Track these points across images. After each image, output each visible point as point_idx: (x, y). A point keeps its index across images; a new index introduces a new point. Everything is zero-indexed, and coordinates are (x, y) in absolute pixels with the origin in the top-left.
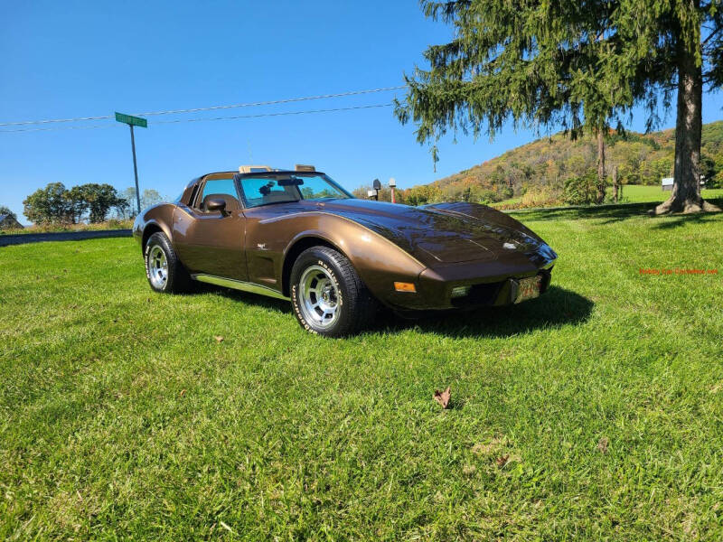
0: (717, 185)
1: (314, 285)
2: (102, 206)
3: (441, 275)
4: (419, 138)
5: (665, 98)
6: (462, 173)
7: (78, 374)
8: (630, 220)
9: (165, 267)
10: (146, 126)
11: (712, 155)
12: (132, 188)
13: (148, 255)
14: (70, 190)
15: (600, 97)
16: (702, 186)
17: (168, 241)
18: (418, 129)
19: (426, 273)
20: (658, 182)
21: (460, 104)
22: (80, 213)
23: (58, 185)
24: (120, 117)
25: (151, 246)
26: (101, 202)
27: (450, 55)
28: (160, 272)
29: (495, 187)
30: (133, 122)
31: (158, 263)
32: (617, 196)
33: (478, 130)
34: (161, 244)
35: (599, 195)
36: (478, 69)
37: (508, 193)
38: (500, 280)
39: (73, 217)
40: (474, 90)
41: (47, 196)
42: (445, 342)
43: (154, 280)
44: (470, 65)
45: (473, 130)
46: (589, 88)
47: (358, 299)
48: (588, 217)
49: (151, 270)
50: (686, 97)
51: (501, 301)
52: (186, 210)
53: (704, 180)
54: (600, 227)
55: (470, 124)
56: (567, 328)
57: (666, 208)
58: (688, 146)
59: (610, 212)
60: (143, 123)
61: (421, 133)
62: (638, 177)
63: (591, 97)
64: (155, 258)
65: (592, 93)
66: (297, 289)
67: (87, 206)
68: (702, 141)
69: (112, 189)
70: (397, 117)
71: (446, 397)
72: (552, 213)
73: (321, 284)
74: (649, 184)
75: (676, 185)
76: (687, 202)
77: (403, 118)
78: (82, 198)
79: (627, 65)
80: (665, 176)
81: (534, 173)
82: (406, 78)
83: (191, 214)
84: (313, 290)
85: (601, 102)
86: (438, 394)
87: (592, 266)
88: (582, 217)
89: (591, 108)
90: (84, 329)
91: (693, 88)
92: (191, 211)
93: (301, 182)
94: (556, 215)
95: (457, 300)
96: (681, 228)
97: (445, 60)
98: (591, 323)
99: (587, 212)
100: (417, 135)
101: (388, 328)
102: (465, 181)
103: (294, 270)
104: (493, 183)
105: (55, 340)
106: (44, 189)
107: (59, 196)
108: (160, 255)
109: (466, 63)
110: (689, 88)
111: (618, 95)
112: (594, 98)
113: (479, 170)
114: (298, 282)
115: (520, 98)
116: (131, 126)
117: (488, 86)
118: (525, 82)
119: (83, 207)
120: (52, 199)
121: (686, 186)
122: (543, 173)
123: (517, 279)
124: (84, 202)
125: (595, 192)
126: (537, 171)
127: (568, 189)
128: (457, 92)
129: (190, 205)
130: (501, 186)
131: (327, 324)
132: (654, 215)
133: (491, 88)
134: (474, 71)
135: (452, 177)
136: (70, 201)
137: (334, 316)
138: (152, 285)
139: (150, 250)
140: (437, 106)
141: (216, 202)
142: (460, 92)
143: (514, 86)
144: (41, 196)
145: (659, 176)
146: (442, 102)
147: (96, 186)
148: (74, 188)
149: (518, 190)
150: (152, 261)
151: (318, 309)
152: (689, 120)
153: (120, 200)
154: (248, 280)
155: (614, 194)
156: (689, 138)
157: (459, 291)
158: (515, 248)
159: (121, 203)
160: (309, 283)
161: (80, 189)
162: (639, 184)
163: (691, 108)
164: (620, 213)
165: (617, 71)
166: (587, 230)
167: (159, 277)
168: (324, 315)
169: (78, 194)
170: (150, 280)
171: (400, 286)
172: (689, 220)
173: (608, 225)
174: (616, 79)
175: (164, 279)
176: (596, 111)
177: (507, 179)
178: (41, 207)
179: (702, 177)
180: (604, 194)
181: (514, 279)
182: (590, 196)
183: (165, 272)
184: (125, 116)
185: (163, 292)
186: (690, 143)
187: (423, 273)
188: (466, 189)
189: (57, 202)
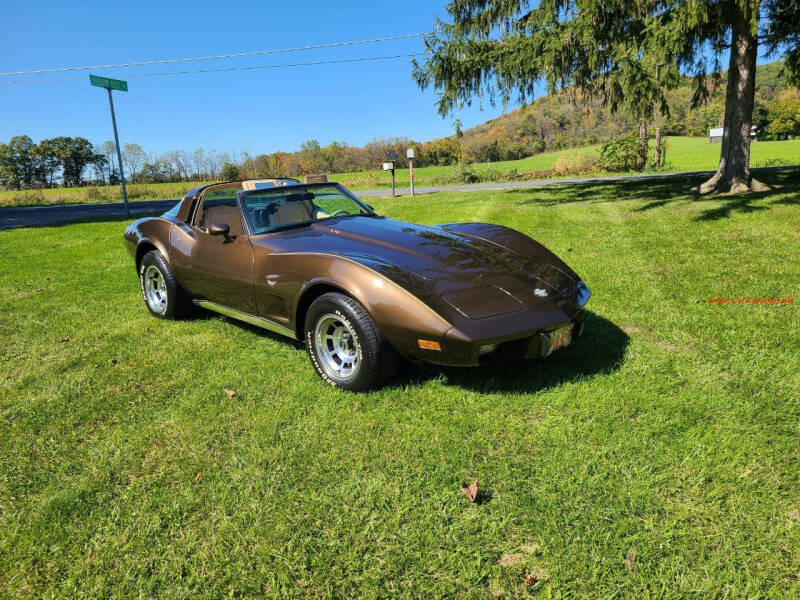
0: (769, 136)
1: (331, 331)
2: (77, 163)
3: (467, 334)
4: (440, 110)
5: (716, 69)
6: (488, 123)
7: (81, 447)
8: (672, 204)
9: (163, 289)
10: (126, 89)
11: (765, 102)
12: (110, 143)
13: (144, 275)
14: (39, 144)
15: (644, 77)
16: (753, 137)
17: (166, 262)
18: (440, 99)
19: (453, 332)
20: (705, 133)
21: (487, 69)
22: (52, 171)
23: (24, 138)
24: (95, 81)
25: (147, 266)
26: (75, 159)
27: (477, 9)
28: (158, 294)
29: (525, 139)
30: (112, 85)
31: (155, 283)
32: (659, 161)
33: (508, 99)
34: (158, 265)
35: (639, 160)
36: (507, 23)
37: (540, 146)
38: (530, 335)
39: (44, 175)
40: (503, 55)
41: (12, 151)
42: (471, 398)
43: (152, 303)
44: (499, 19)
45: (501, 98)
46: (632, 66)
47: (379, 355)
48: (626, 197)
49: (148, 293)
50: (739, 61)
51: (530, 354)
52: (185, 230)
53: (755, 130)
54: (638, 214)
55: (498, 92)
56: (599, 378)
57: (711, 186)
58: (738, 117)
59: (651, 189)
60: (122, 86)
61: (443, 103)
62: (684, 127)
63: (634, 77)
64: (151, 278)
65: (635, 72)
66: (313, 336)
67: (59, 163)
68: (757, 85)
69: (87, 143)
70: (415, 81)
71: (474, 490)
72: (587, 190)
73: (338, 331)
74: (696, 135)
75: (723, 161)
76: (734, 180)
77: (422, 82)
78: (53, 154)
79: (675, 38)
80: (714, 126)
81: (569, 123)
82: (426, 43)
83: (190, 234)
84: (330, 337)
85: (645, 83)
86: (465, 486)
87: (629, 279)
88: (619, 196)
89: (634, 89)
90: (81, 375)
91: (747, 51)
92: (191, 230)
93: (312, 196)
94: (592, 193)
95: (484, 358)
96: (725, 219)
97: (470, 14)
98: (624, 369)
99: (625, 189)
100: (439, 106)
101: (411, 381)
102: (491, 133)
103: (308, 316)
104: (523, 135)
105: (51, 395)
106: (8, 144)
107: (26, 152)
108: (156, 275)
109: (495, 16)
110: (742, 51)
111: (665, 71)
112: (637, 78)
113: (507, 120)
114: (313, 329)
115: (554, 71)
116: (109, 90)
117: (519, 50)
118: (560, 53)
119: (55, 165)
120: (18, 155)
121: (734, 162)
122: (578, 122)
123: (547, 333)
124: (55, 159)
125: (635, 157)
126: (573, 121)
127: (606, 154)
128: (483, 58)
129: (188, 222)
130: (530, 138)
131: (346, 375)
132: (698, 196)
133: (522, 53)
134: (504, 26)
135: (477, 127)
136: (38, 157)
137: (354, 367)
138: (150, 309)
139: (145, 270)
140: (461, 74)
141: (219, 226)
142: (487, 57)
143: (549, 57)
144: (5, 152)
145: (707, 126)
146: (467, 70)
147: (68, 140)
148: (44, 142)
149: (551, 143)
150: (148, 282)
151: (335, 357)
152: (741, 87)
153: (97, 157)
154: (258, 315)
155: (656, 159)
156: (739, 108)
157: (488, 348)
158: (546, 295)
159: (99, 159)
160: (326, 330)
161: (49, 142)
162: (685, 135)
163: (744, 74)
164: (661, 190)
165: (663, 44)
166: (623, 221)
167: (158, 300)
168: (343, 364)
169: (47, 149)
170: (147, 302)
171: (423, 344)
172: (734, 206)
173: (649, 213)
174: (662, 54)
175: (163, 301)
176: (639, 93)
177: (538, 129)
178: (6, 165)
179: (754, 127)
180: (645, 159)
181: (545, 332)
182: (629, 161)
183: (164, 294)
184: (101, 78)
185: (163, 317)
186: (741, 114)
187: (450, 332)
188: (493, 142)
189: (24, 159)
